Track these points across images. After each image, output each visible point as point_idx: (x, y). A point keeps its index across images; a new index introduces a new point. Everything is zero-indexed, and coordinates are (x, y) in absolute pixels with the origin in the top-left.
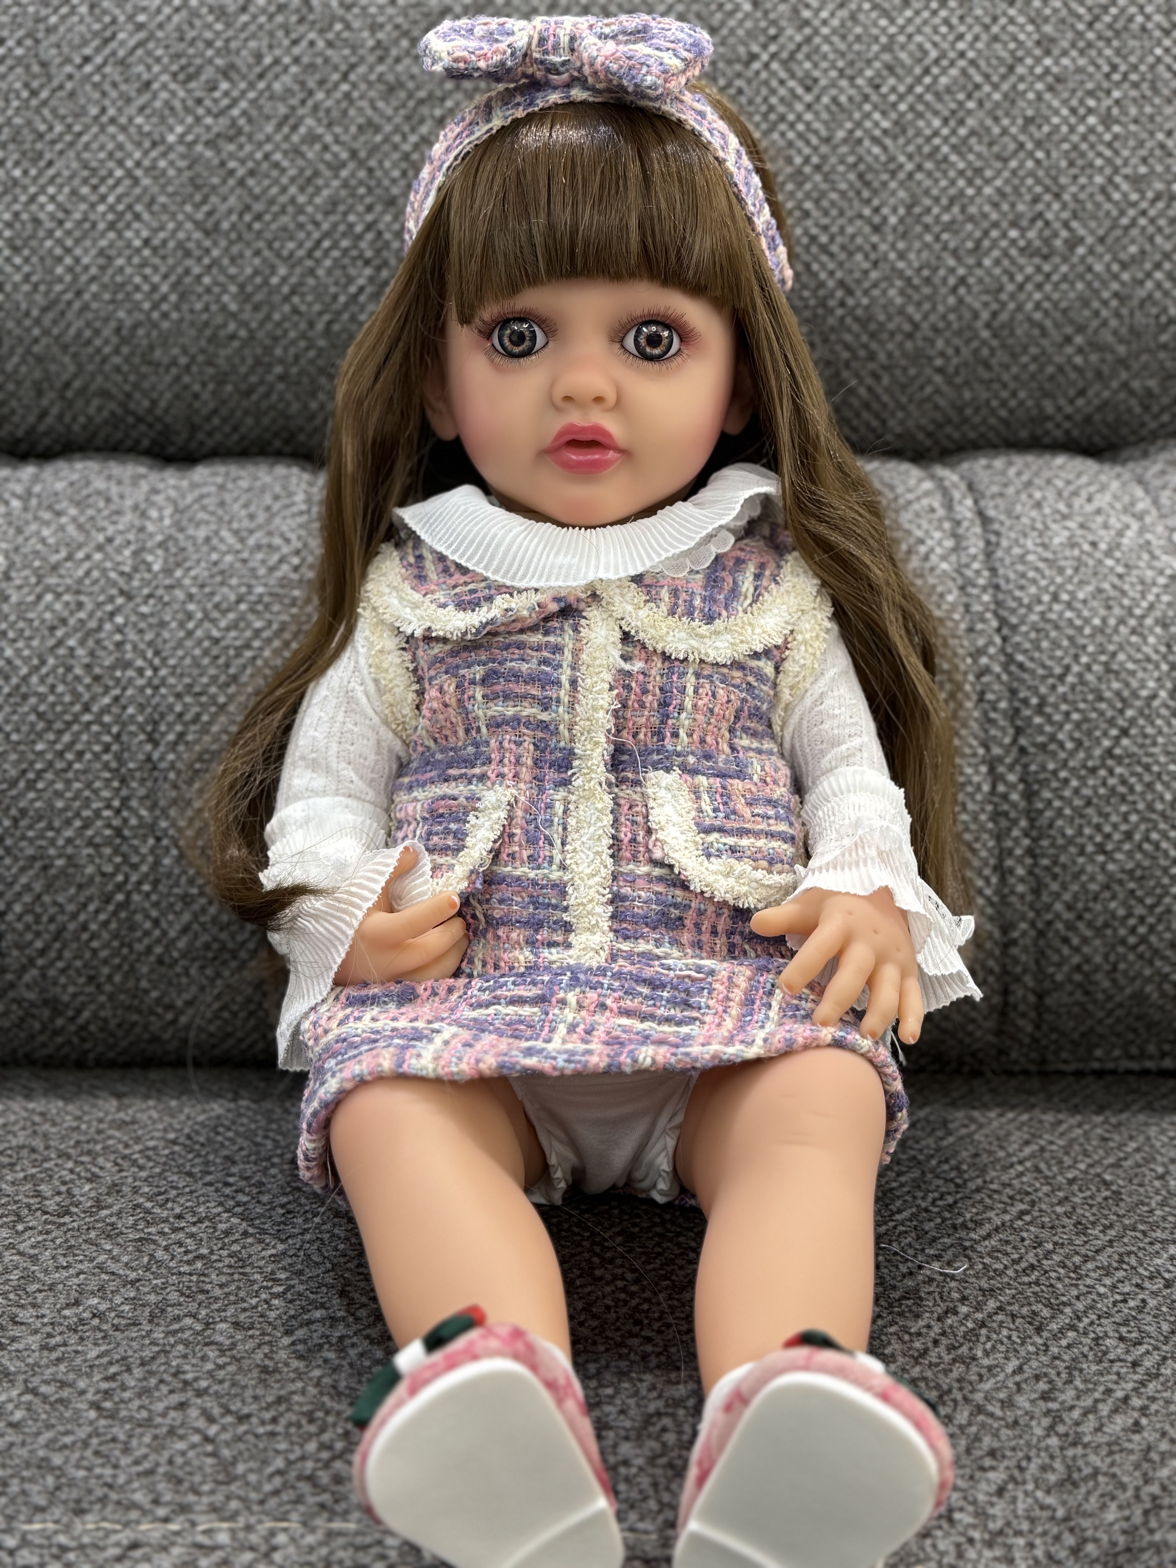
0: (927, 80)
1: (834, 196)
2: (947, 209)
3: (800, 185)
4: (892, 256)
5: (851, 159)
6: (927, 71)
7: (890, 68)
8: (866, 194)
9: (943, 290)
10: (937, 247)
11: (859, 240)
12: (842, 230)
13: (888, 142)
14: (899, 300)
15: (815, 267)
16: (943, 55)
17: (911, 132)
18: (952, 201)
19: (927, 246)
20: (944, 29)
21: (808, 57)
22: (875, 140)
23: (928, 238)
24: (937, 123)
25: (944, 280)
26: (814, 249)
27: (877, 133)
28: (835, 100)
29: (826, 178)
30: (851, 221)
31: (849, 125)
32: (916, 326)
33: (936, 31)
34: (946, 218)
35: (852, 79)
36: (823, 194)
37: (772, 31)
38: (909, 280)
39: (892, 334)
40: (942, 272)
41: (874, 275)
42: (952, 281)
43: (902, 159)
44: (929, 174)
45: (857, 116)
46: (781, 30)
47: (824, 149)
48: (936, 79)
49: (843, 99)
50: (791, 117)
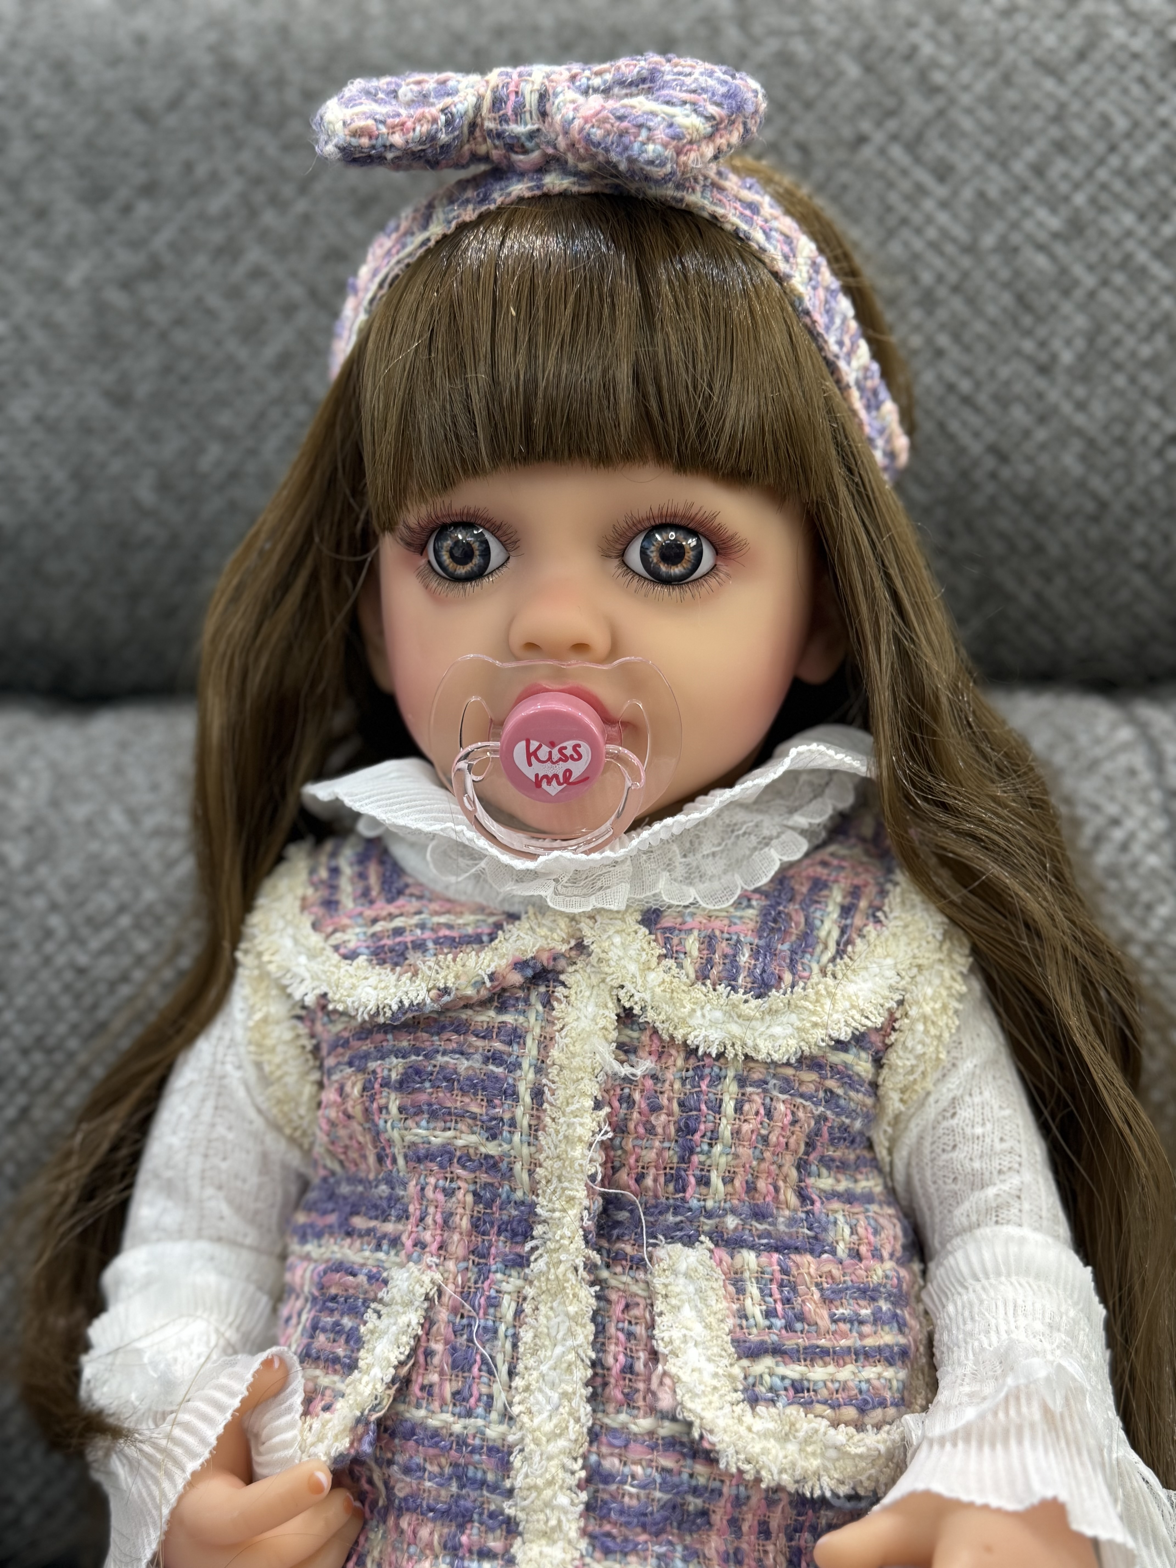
0: (1115, 161)
1: (980, 327)
2: (1147, 339)
3: (930, 313)
4: (1067, 408)
5: (1005, 274)
6: (1113, 148)
7: (1061, 147)
8: (1027, 320)
9: (1143, 454)
10: (1133, 394)
11: (1018, 388)
12: (992, 374)
13: (1060, 249)
14: (1077, 469)
15: (954, 426)
16: (1136, 124)
17: (1091, 233)
18: (1155, 327)
19: (1118, 393)
20: (1137, 90)
21: (943, 136)
22: (1041, 247)
23: (1120, 380)
24: (1128, 219)
25: (1144, 440)
26: (953, 401)
27: (1042, 236)
28: (981, 195)
29: (971, 301)
30: (1006, 360)
31: (1000, 226)
32: (1103, 505)
33: (1125, 91)
34: (1146, 351)
35: (1004, 165)
36: (964, 324)
37: (890, 102)
38: (1091, 443)
39: (1068, 518)
40: (1141, 429)
41: (1041, 434)
42: (1156, 440)
43: (1078, 270)
44: (1120, 291)
45: (1012, 212)
46: (902, 102)
47: (966, 262)
48: (1126, 160)
49: (993, 192)
50: (917, 218)
